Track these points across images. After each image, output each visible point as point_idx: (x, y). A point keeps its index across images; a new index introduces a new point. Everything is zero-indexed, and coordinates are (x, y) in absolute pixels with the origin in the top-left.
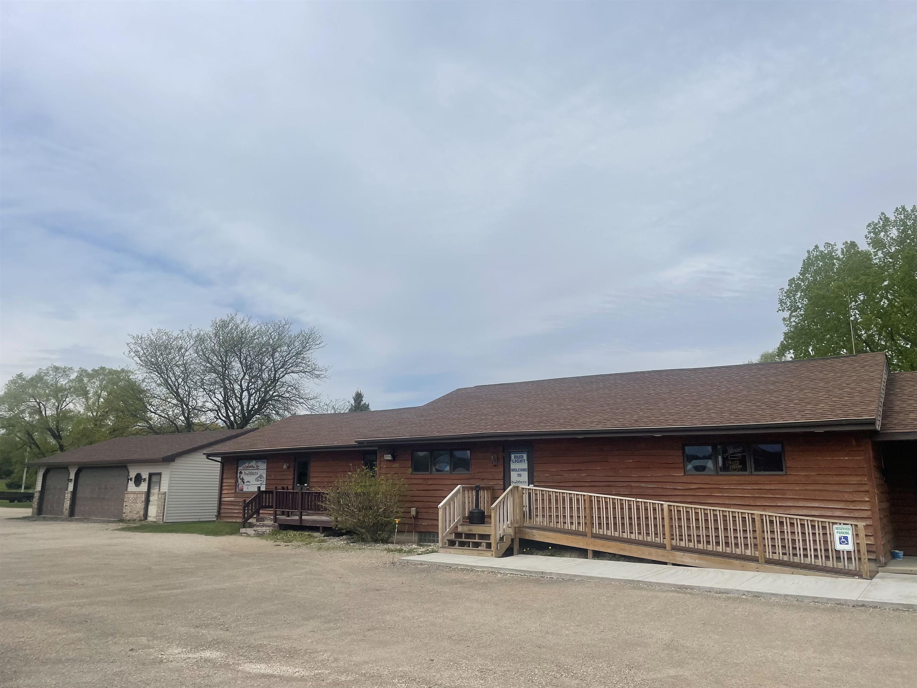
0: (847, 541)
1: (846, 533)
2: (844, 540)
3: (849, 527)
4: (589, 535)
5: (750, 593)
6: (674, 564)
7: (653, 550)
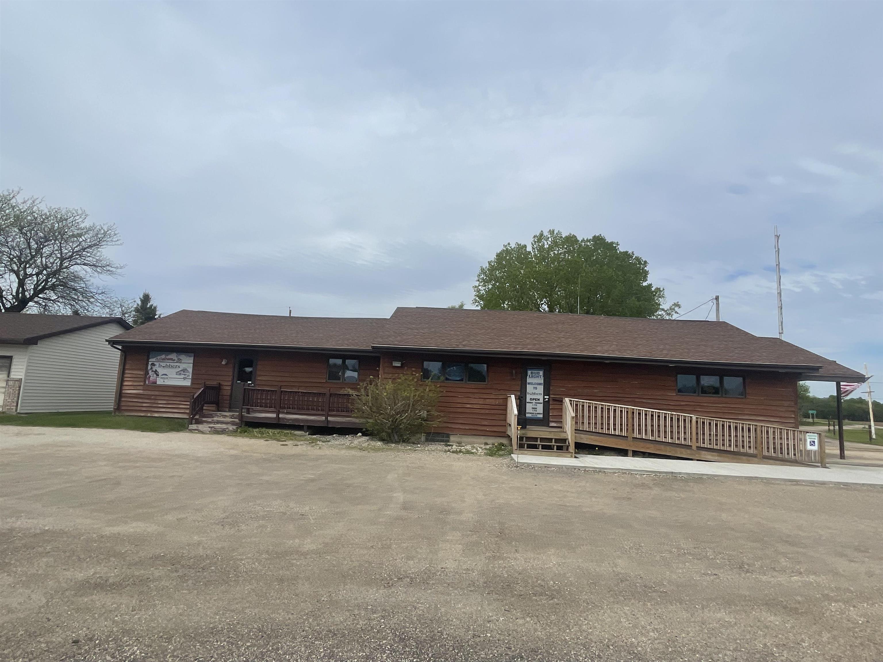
0: (815, 444)
1: (815, 439)
2: (813, 443)
3: (816, 434)
4: (630, 438)
6: (698, 460)
7: (683, 450)
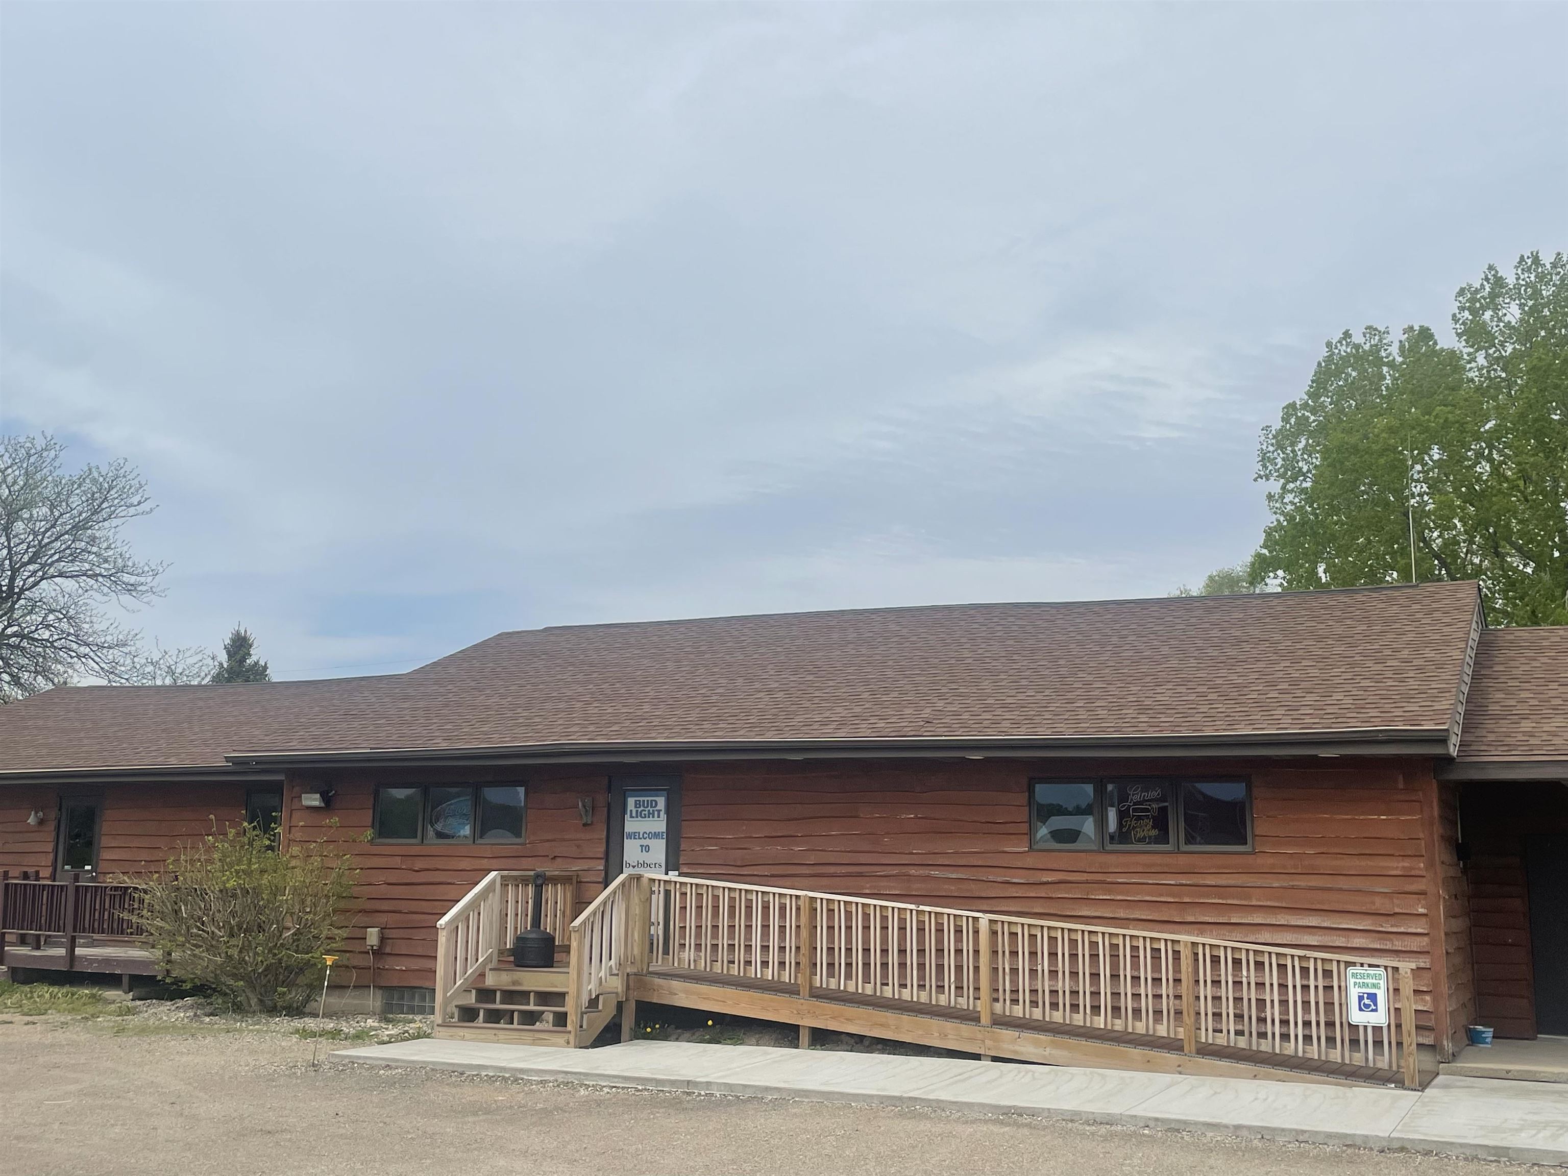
0: (1376, 1005)
1: (1374, 986)
2: (1368, 1002)
3: (1381, 971)
4: (805, 991)
5: (1159, 1123)
6: (995, 1059)
7: (949, 1026)
